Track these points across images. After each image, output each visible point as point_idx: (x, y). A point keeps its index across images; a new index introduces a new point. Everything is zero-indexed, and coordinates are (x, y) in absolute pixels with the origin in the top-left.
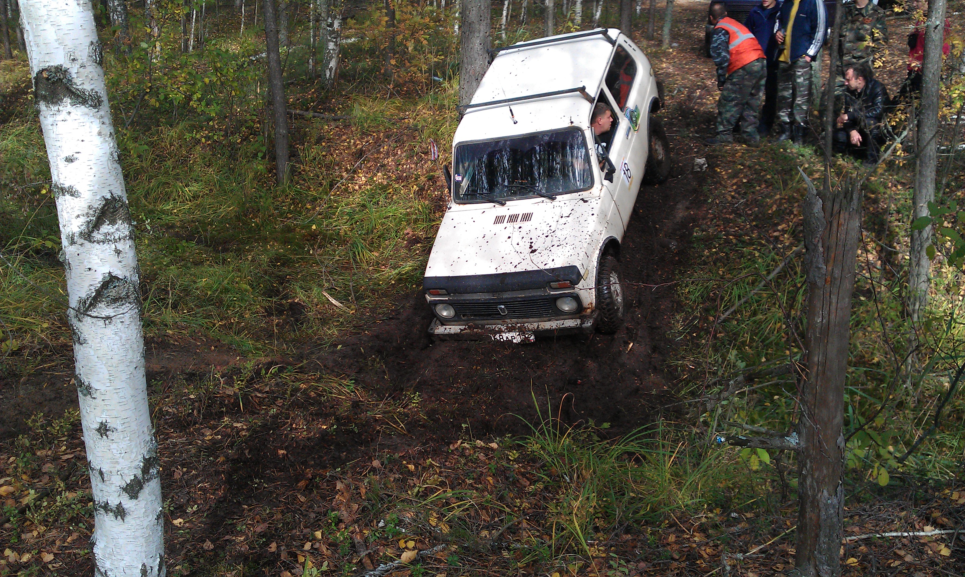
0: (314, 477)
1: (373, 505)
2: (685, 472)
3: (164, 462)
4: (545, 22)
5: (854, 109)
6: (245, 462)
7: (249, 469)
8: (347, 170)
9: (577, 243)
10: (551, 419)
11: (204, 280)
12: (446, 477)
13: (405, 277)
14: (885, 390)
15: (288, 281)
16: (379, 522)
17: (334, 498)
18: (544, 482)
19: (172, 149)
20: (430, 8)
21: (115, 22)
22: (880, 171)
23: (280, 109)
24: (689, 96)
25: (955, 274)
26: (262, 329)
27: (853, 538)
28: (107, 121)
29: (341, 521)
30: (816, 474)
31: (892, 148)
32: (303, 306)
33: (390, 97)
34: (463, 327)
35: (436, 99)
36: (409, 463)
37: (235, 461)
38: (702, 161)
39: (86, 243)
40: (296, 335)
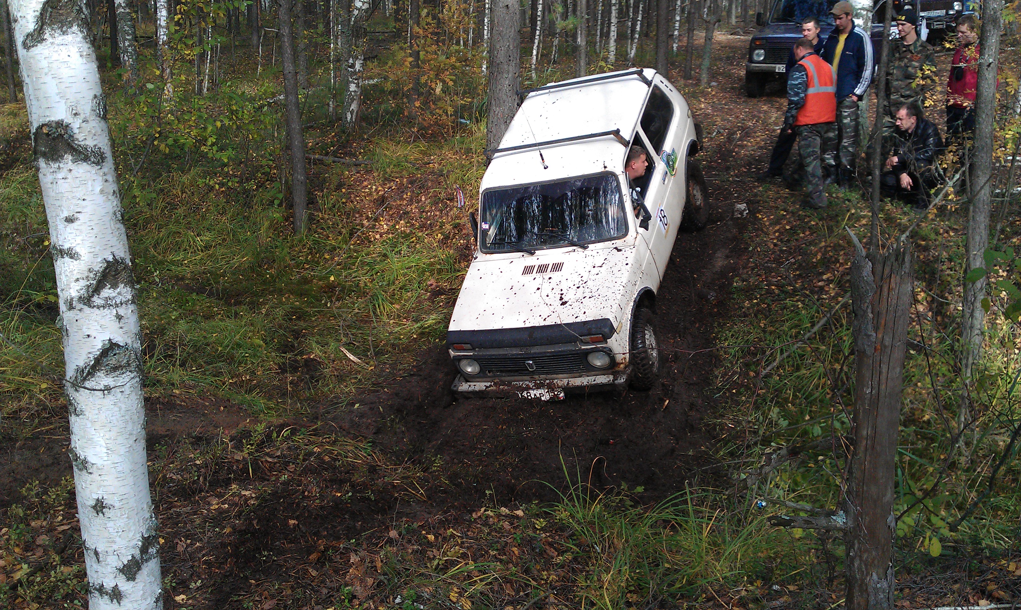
0: (327, 549)
1: (389, 580)
2: (724, 541)
3: (167, 533)
4: (577, 62)
5: (904, 152)
6: (253, 534)
7: (257, 541)
8: (368, 218)
9: (609, 294)
10: (580, 484)
11: (214, 335)
12: (468, 548)
13: (427, 330)
14: (936, 451)
15: (304, 336)
16: (396, 598)
17: (348, 572)
18: (573, 553)
19: (184, 196)
20: (457, 48)
21: (125, 64)
22: (931, 216)
23: (298, 154)
24: (728, 138)
25: (1011, 325)
26: (275, 387)
28: (110, 178)
29: (354, 597)
30: (865, 556)
31: (944, 192)
32: (319, 362)
33: (414, 141)
34: (488, 384)
35: (462, 143)
36: (428, 533)
37: (242, 533)
38: (743, 206)
39: (86, 308)
40: (311, 394)
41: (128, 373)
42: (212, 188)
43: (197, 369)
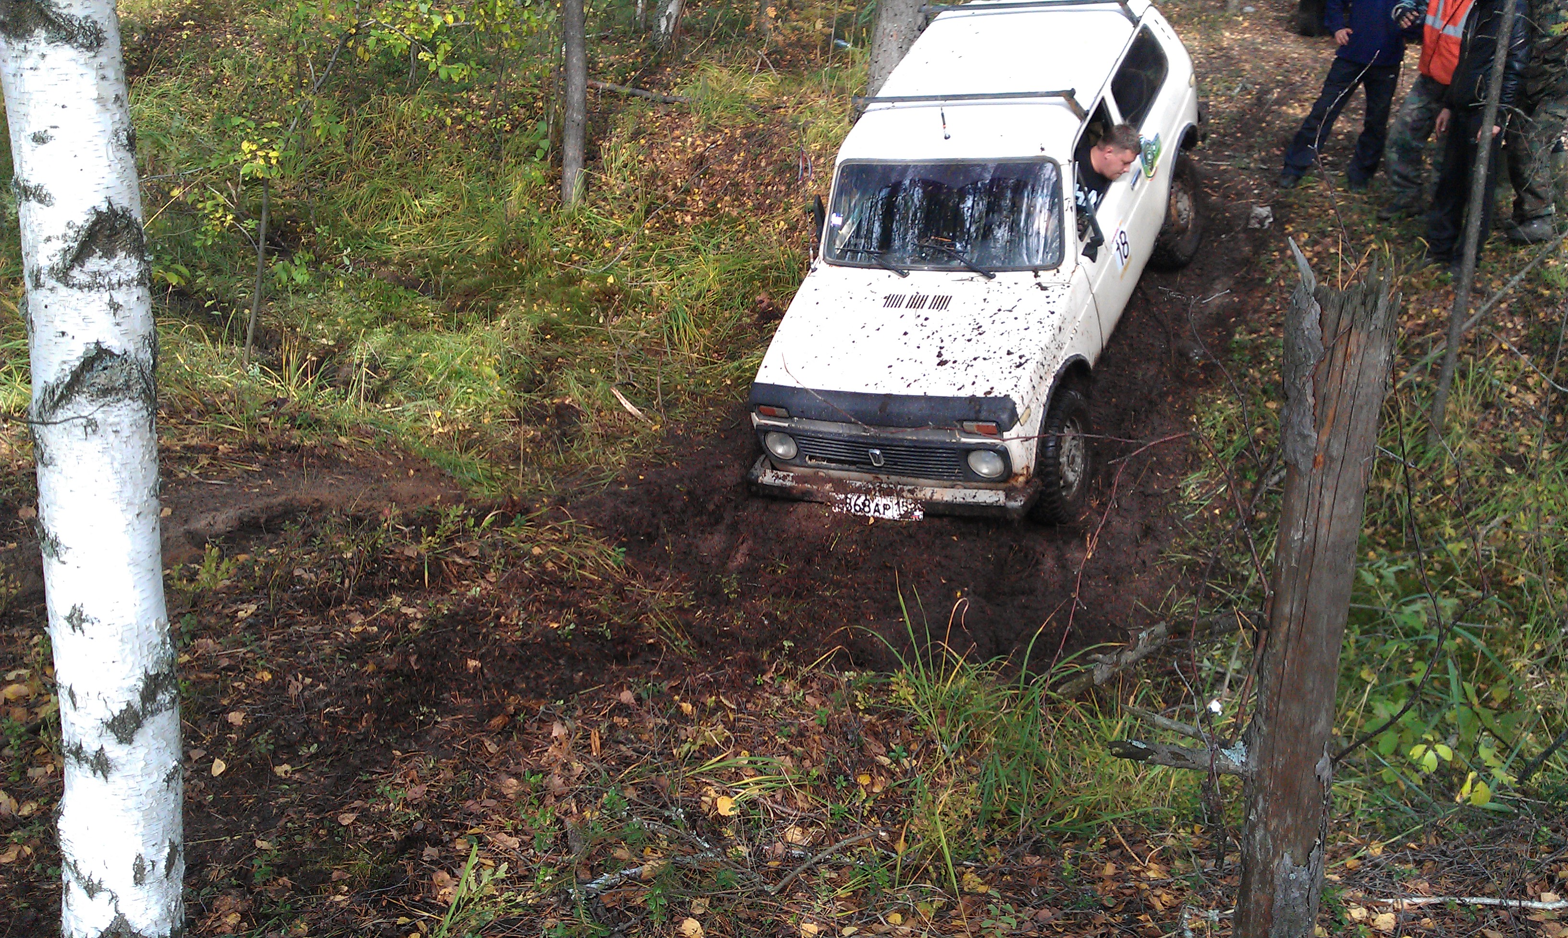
0: (516, 714)
3: (279, 666)
6: (407, 677)
7: (413, 690)
8: (675, 188)
11: (423, 355)
13: (748, 374)
15: (559, 367)
17: (546, 751)
19: (400, 134)
23: (578, 79)
24: (1259, 99)
26: (507, 446)
27: (1416, 900)
28: (111, 74)
30: (1273, 824)
32: (578, 412)
33: (760, 70)
35: (834, 78)
36: (683, 700)
37: (393, 674)
38: (1264, 211)
39: (60, 287)
40: (559, 460)
41: (127, 401)
42: (442, 126)
43: (392, 407)
